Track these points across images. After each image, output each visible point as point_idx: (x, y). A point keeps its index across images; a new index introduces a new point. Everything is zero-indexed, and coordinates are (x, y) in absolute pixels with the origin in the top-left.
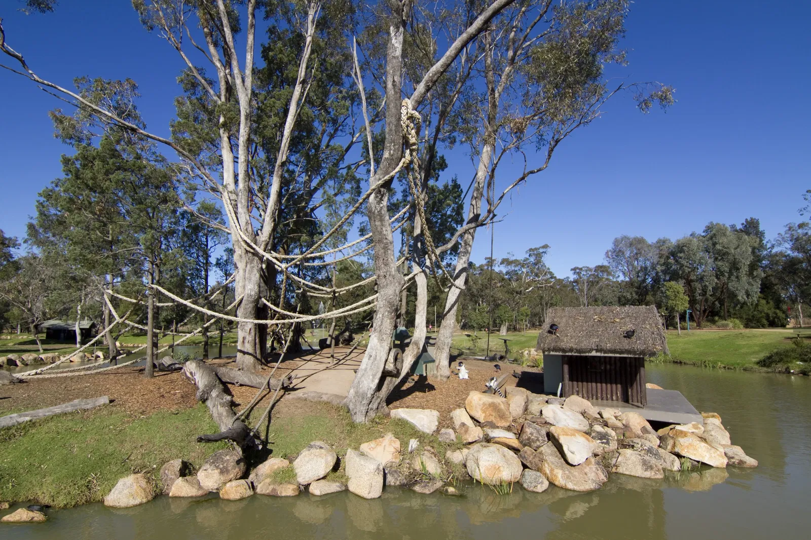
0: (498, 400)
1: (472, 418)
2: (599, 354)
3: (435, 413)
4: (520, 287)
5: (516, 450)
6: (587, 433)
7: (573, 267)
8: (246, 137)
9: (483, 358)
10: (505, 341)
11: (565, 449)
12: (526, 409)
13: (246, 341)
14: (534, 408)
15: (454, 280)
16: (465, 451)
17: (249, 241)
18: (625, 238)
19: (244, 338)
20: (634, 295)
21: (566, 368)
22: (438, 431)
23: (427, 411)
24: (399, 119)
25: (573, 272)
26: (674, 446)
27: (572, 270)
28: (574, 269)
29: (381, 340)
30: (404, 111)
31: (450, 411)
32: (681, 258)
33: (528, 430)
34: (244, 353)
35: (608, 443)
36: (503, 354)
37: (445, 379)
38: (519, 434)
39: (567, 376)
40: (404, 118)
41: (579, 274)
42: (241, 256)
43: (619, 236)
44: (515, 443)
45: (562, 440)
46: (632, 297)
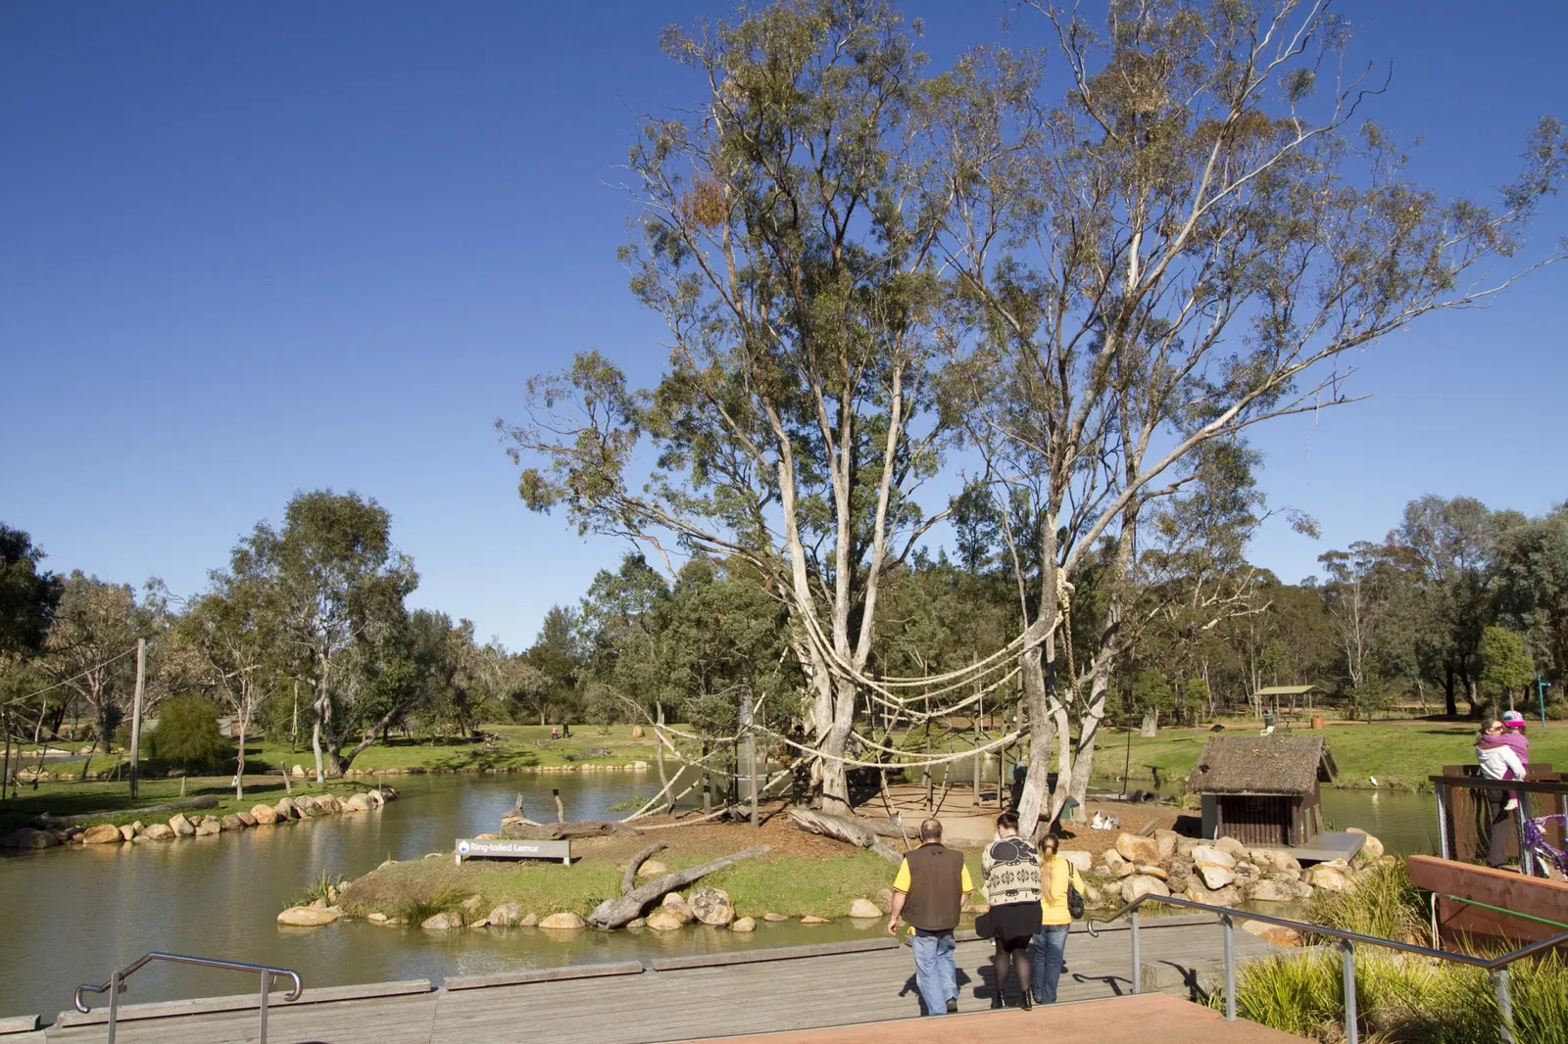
0: (1149, 841)
1: (1123, 858)
2: (1250, 794)
3: (1088, 855)
4: (1187, 621)
5: (1164, 880)
6: (1233, 869)
7: (1323, 553)
8: (846, 548)
9: (1115, 796)
10: (1154, 770)
11: (1206, 876)
12: (1176, 851)
13: (835, 784)
14: (1184, 850)
15: (1091, 707)
16: (1119, 883)
17: (844, 665)
18: (1430, 502)
19: (832, 781)
20: (1448, 638)
21: (1220, 807)
22: (1093, 868)
23: (1080, 853)
24: (1055, 589)
25: (1324, 563)
26: (1312, 878)
27: (1321, 558)
28: (1327, 557)
29: (1037, 786)
30: (1059, 582)
31: (1100, 853)
32: (1536, 563)
33: (1176, 865)
34: (834, 798)
35: (1249, 876)
36: (1152, 790)
37: (1082, 826)
38: (1168, 867)
39: (1220, 817)
40: (1060, 588)
41: (1340, 568)
42: (823, 680)
43: (1417, 497)
44: (1162, 873)
45: (1204, 870)
46: (1443, 643)
